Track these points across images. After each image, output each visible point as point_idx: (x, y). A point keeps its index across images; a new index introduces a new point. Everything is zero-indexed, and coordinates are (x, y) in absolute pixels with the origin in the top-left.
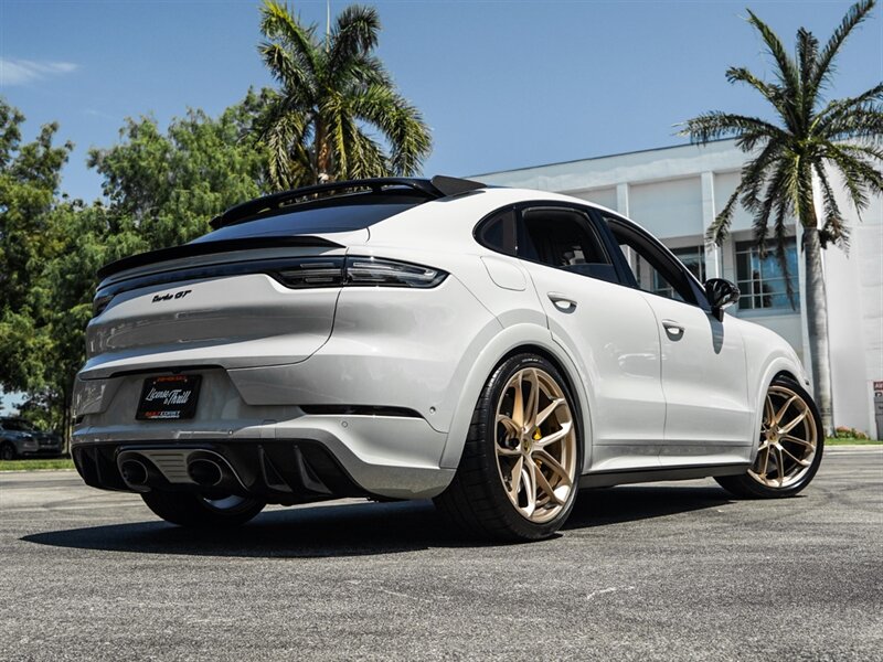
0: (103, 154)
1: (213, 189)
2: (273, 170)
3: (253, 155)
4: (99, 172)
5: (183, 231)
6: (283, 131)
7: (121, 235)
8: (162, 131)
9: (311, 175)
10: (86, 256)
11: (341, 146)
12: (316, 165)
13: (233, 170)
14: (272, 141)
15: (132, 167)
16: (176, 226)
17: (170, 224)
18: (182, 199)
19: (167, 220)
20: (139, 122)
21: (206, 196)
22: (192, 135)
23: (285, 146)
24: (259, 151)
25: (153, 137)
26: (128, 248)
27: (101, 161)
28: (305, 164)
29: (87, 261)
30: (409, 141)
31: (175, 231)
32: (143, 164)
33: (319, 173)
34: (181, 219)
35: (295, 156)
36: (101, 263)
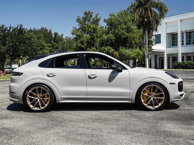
0: (106, 19)
1: (125, 25)
2: (136, 20)
3: (132, 17)
4: (105, 23)
5: (120, 33)
6: (138, 12)
7: (109, 34)
8: (116, 15)
9: (143, 20)
10: (103, 38)
11: (150, 14)
12: (145, 17)
13: (128, 21)
14: (136, 14)
15: (111, 22)
16: (118, 32)
17: (117, 32)
18: (119, 27)
19: (117, 31)
20: (112, 13)
21: (123, 26)
22: (121, 15)
23: (138, 15)
24: (133, 16)
25: (114, 16)
26: (110, 37)
27: (106, 21)
28: (142, 18)
29: (104, 39)
30: (163, 11)
31: (118, 33)
32: (112, 21)
33: (145, 19)
34: (119, 31)
35: (140, 16)
36: (106, 39)
